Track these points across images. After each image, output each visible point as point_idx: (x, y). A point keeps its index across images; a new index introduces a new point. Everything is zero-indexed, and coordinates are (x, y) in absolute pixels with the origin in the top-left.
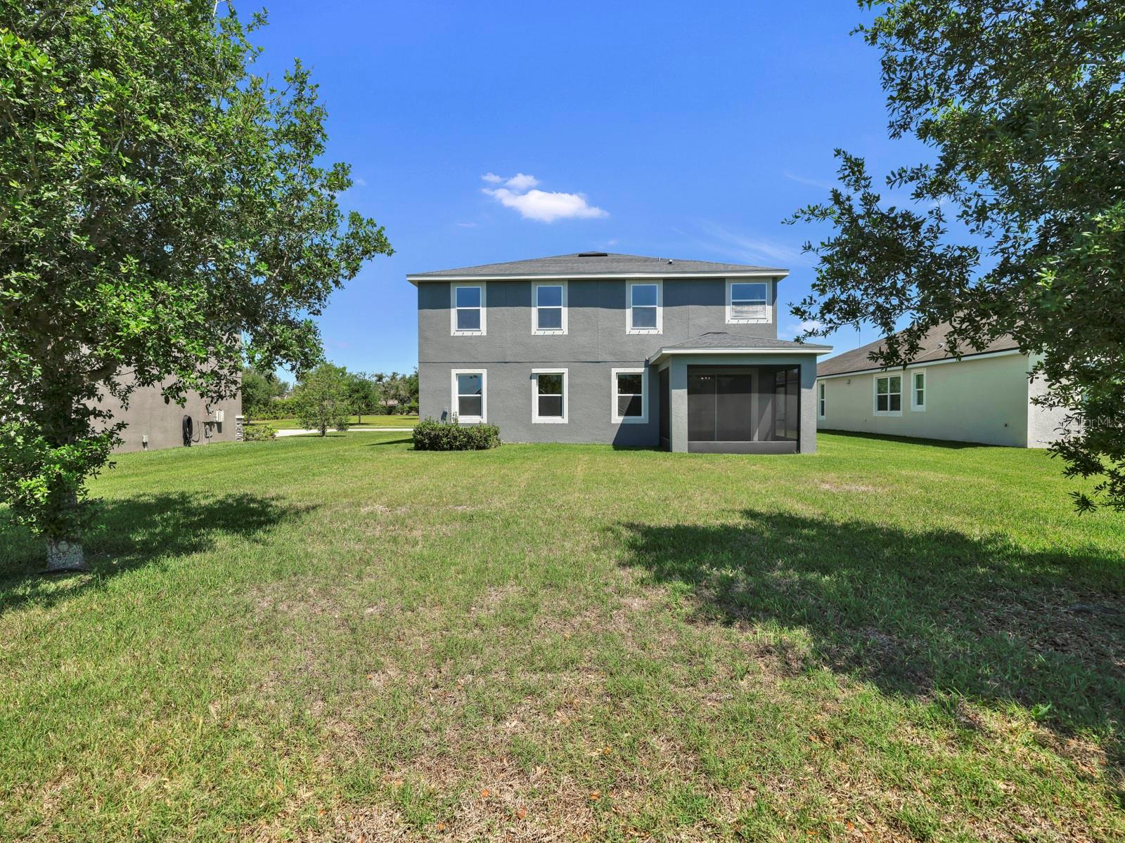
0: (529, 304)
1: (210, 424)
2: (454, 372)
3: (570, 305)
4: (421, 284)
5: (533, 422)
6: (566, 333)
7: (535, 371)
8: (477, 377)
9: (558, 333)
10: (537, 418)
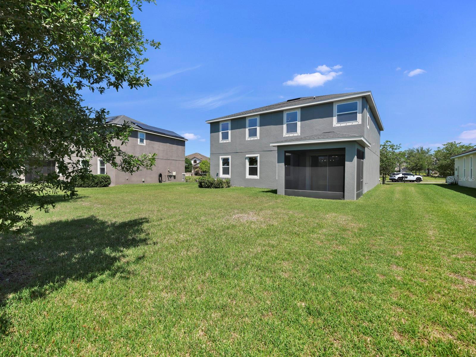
0: (245, 128)
1: (171, 176)
2: (221, 157)
3: (260, 126)
4: (211, 123)
5: (246, 178)
6: (259, 138)
7: (247, 156)
8: (228, 159)
9: (256, 138)
10: (248, 176)
